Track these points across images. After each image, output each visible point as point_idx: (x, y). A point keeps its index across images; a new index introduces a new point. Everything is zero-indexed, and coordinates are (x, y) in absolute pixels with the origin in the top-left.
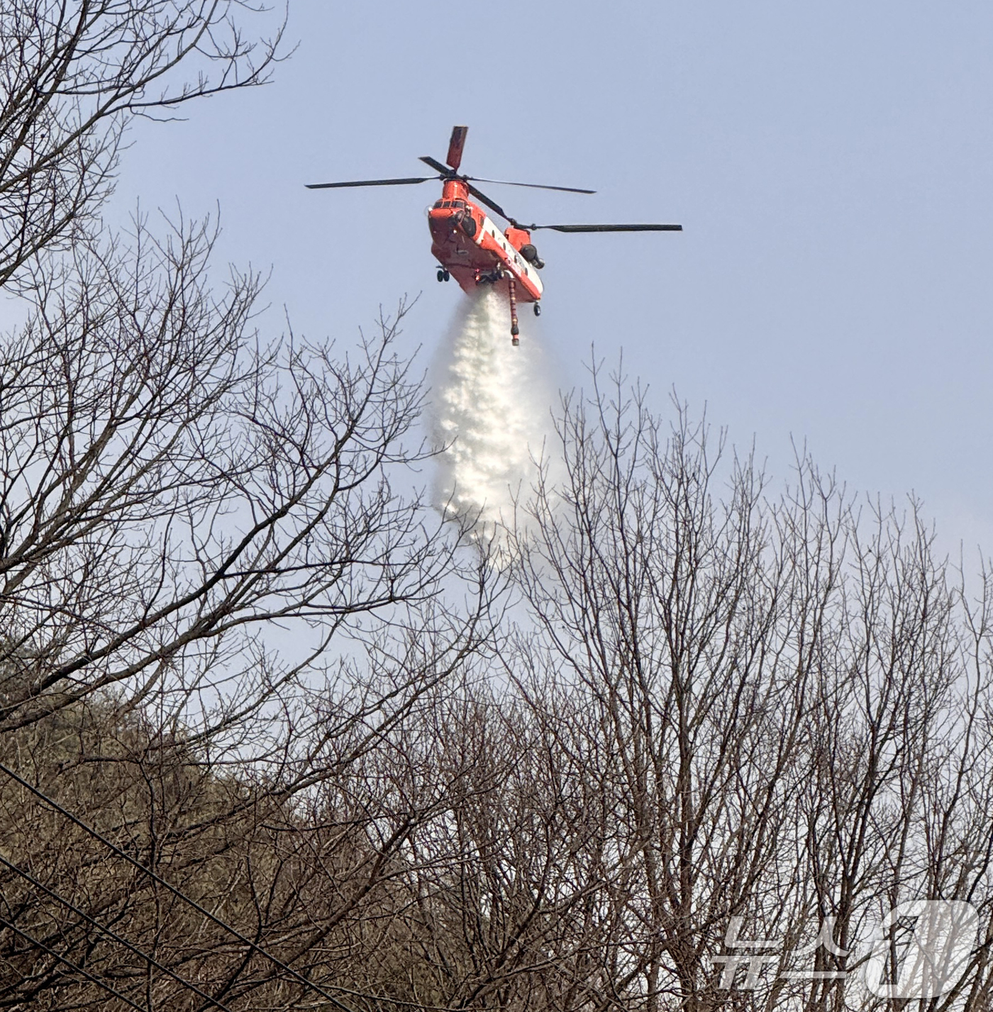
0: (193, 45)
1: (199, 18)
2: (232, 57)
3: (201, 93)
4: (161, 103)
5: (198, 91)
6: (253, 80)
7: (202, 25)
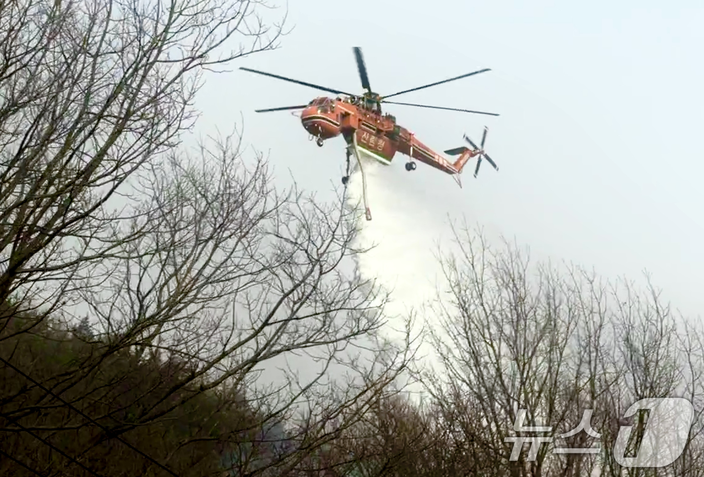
0: (235, 29)
1: (238, 13)
2: (257, 35)
3: (241, 55)
4: (218, 62)
5: (239, 54)
6: (270, 47)
7: (240, 17)
